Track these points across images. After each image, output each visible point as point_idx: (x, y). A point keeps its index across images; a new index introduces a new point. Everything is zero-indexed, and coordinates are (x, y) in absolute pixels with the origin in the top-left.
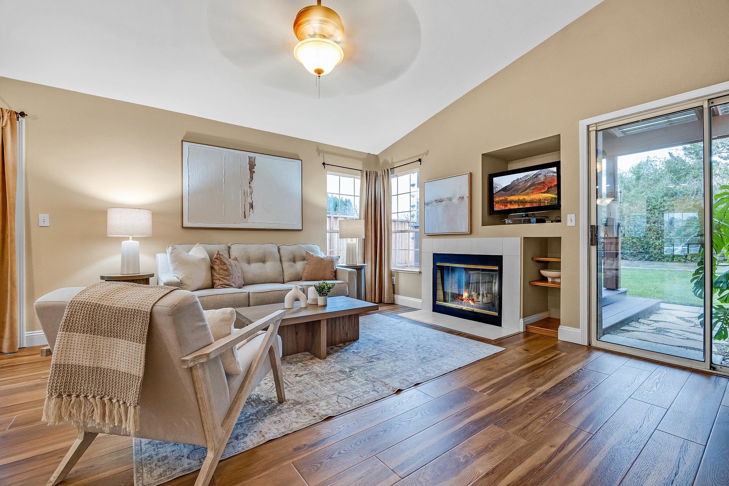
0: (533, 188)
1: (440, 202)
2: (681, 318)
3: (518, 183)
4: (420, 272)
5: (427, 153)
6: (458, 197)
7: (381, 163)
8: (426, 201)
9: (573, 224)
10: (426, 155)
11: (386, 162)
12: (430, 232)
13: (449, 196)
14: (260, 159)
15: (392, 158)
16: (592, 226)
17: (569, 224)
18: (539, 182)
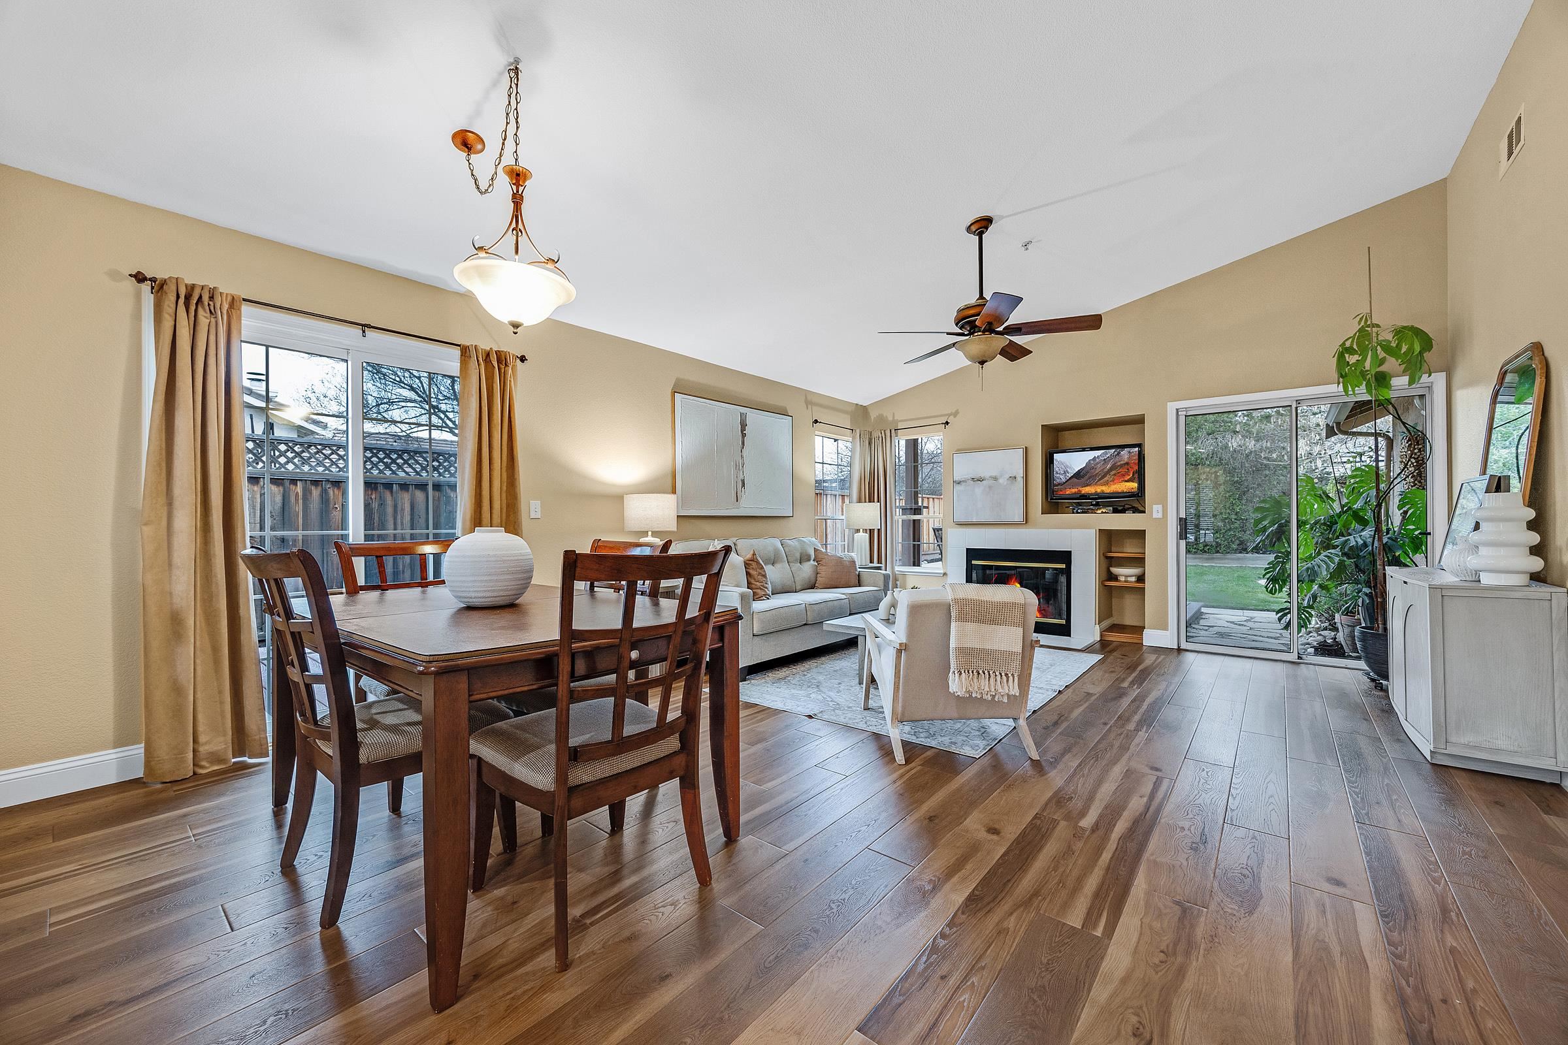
0: (1114, 472)
1: (979, 482)
2: (1231, 622)
3: (1095, 465)
4: (945, 574)
5: (956, 414)
6: (1008, 476)
7: (872, 418)
8: (956, 478)
9: (1160, 515)
10: (955, 417)
11: (881, 419)
12: (963, 519)
13: (994, 474)
14: (752, 416)
15: (894, 414)
16: (1181, 519)
17: (1155, 515)
18: (1122, 462)
